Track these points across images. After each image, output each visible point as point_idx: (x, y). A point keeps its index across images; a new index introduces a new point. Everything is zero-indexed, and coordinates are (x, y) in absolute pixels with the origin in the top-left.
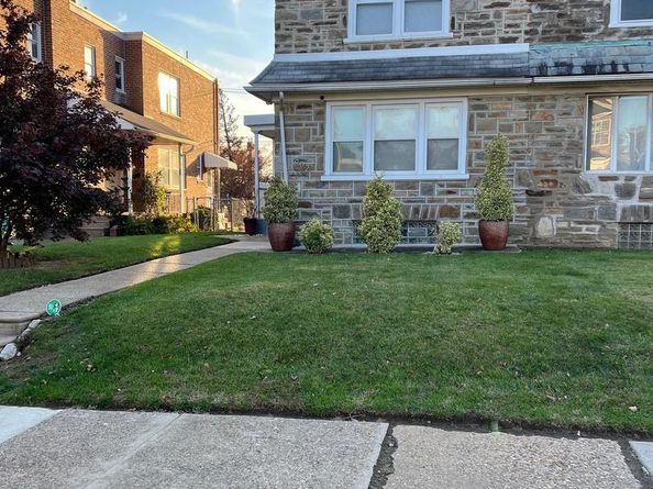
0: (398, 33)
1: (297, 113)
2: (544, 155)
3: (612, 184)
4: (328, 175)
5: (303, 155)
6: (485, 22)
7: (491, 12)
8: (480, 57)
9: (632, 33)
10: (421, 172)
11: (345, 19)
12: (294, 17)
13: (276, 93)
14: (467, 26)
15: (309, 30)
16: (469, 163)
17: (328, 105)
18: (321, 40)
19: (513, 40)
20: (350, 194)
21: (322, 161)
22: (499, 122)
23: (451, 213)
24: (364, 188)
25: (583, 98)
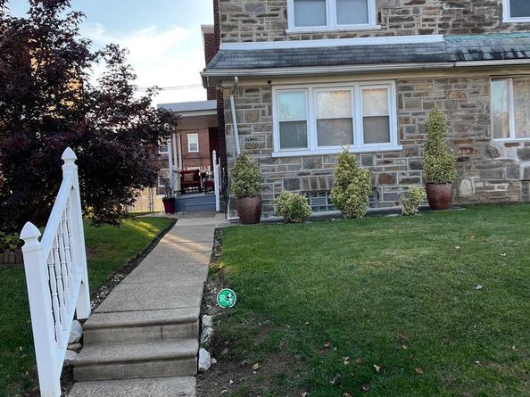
0: (332, 25)
1: (245, 96)
2: (461, 128)
3: (515, 149)
4: (278, 152)
5: (253, 134)
6: (406, 16)
7: (411, 8)
8: (407, 46)
9: (521, 27)
10: (359, 146)
11: (285, 12)
12: (240, 9)
13: (231, 78)
14: (392, 20)
15: (253, 22)
16: (401, 136)
17: (274, 89)
18: (265, 30)
19: (430, 32)
20: (299, 167)
21: (271, 139)
22: (423, 100)
23: (388, 179)
24: (312, 162)
25: (487, 79)
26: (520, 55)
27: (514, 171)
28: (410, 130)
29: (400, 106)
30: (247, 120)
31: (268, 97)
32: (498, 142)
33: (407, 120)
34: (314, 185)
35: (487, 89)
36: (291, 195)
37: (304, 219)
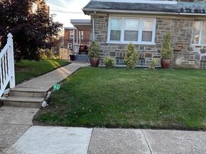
1: (98, 19)
3: (199, 48)
4: (109, 41)
5: (100, 34)
13: (93, 12)
16: (156, 40)
17: (109, 17)
20: (116, 48)
22: (166, 27)
24: (121, 46)
25: (192, 20)
27: (198, 57)
28: (160, 38)
29: (157, 28)
30: (98, 28)
31: (107, 20)
32: (193, 45)
33: (159, 34)
34: (121, 55)
35: (192, 24)
36: (109, 57)
37: (113, 67)
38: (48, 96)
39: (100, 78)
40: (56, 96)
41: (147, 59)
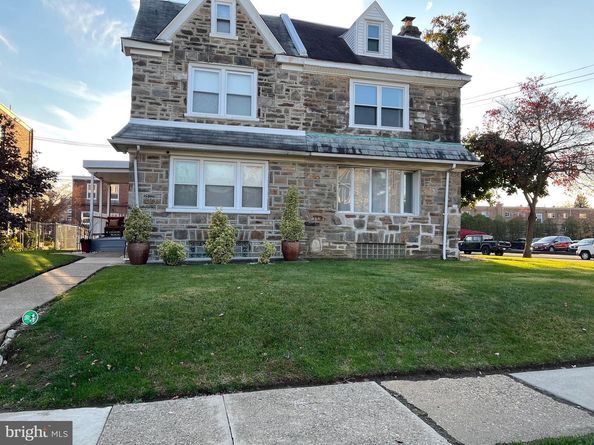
0: (222, 114)
1: (147, 161)
2: (315, 201)
3: (352, 219)
4: (171, 207)
5: (151, 192)
6: (279, 114)
7: (283, 109)
8: (277, 136)
9: (361, 132)
10: (238, 208)
11: (185, 100)
12: (148, 93)
13: (134, 146)
14: (268, 116)
15: (158, 104)
16: (270, 204)
17: (172, 158)
18: (168, 112)
19: (296, 128)
20: (187, 222)
21: (166, 197)
22: (288, 178)
23: (258, 236)
24: (199, 218)
25: (335, 167)
26: (357, 152)
27: (351, 236)
28: (278, 199)
29: (271, 181)
30: (147, 180)
31: (166, 164)
32: (340, 214)
33: (275, 192)
34: (199, 236)
35: (335, 174)
36: (173, 242)
37: (180, 263)
38: (7, 341)
39: (142, 290)
40: (27, 340)
41: (255, 243)
